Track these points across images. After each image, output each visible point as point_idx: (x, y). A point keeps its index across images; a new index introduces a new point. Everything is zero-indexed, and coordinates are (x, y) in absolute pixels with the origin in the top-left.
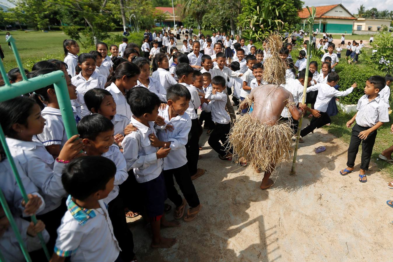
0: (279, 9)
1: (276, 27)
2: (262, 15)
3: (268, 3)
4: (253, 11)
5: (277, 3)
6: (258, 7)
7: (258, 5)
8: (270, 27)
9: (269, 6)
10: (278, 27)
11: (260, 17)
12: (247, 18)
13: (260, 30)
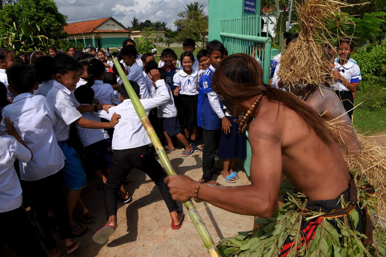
0: (40, 24)
1: (41, 43)
2: (21, 31)
3: (25, 18)
4: (9, 28)
5: (36, 18)
6: (14, 23)
7: (13, 21)
8: (33, 44)
9: (27, 22)
10: (42, 43)
11: (19, 33)
12: (3, 35)
13: (22, 47)
